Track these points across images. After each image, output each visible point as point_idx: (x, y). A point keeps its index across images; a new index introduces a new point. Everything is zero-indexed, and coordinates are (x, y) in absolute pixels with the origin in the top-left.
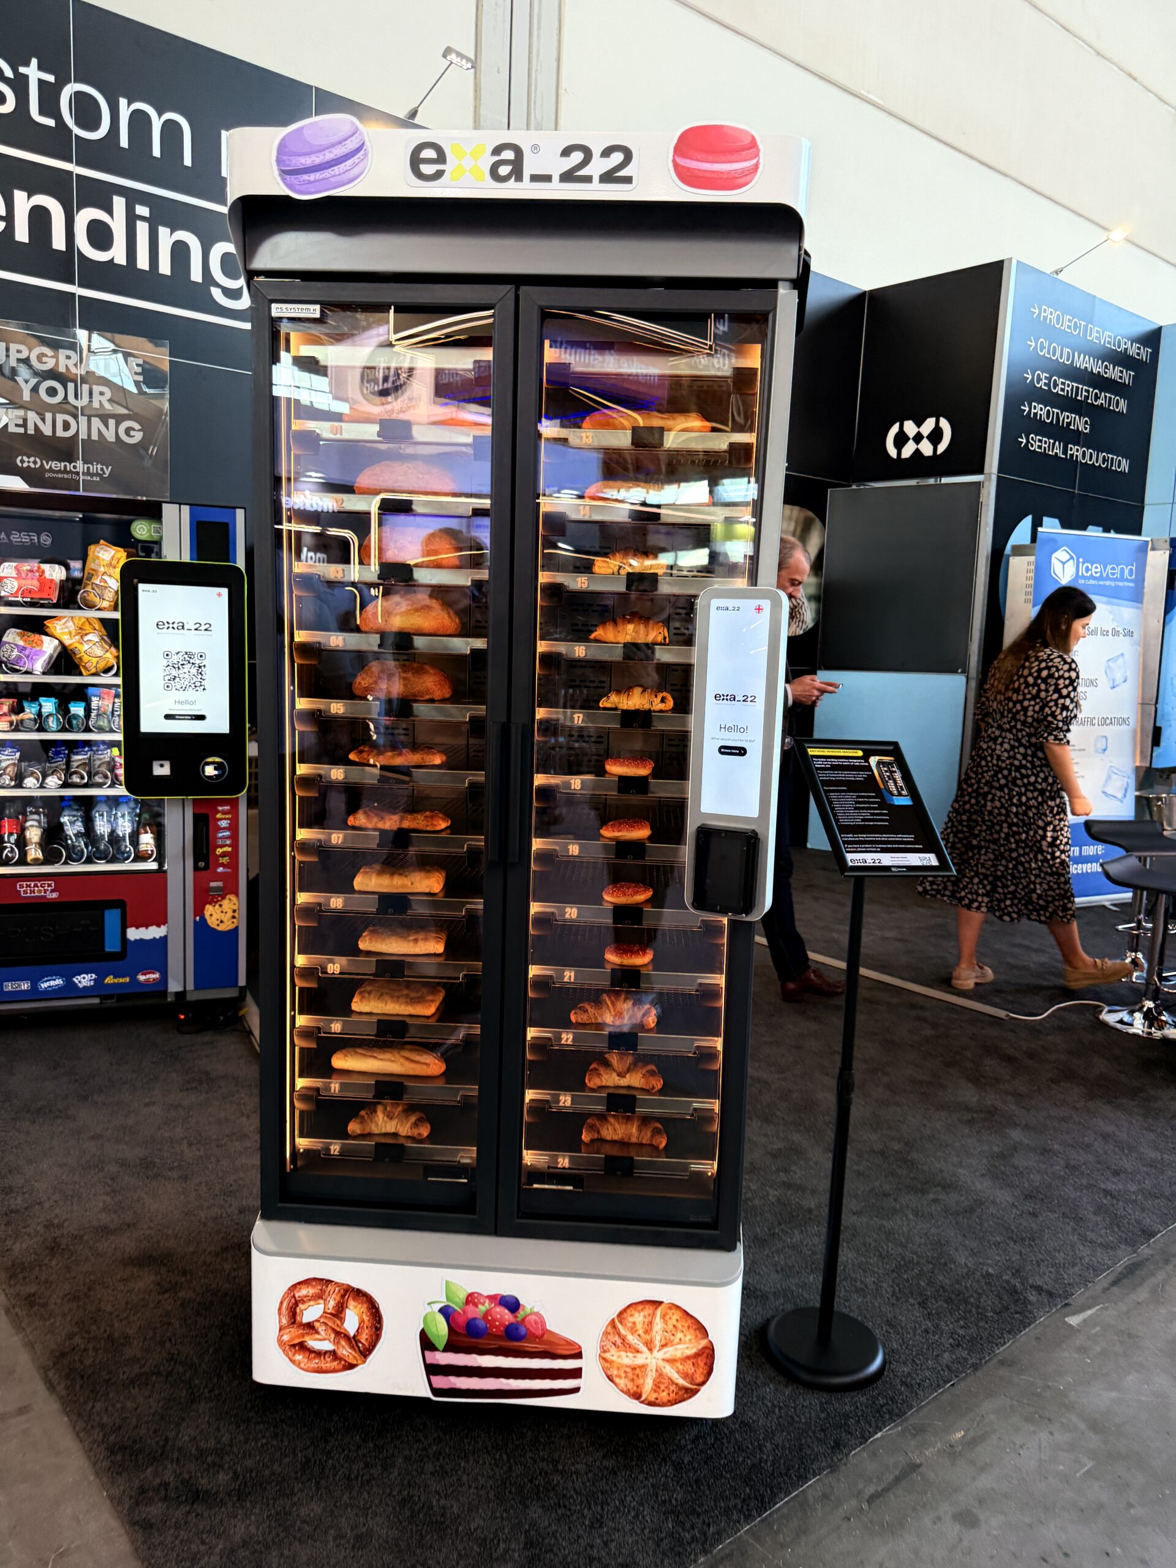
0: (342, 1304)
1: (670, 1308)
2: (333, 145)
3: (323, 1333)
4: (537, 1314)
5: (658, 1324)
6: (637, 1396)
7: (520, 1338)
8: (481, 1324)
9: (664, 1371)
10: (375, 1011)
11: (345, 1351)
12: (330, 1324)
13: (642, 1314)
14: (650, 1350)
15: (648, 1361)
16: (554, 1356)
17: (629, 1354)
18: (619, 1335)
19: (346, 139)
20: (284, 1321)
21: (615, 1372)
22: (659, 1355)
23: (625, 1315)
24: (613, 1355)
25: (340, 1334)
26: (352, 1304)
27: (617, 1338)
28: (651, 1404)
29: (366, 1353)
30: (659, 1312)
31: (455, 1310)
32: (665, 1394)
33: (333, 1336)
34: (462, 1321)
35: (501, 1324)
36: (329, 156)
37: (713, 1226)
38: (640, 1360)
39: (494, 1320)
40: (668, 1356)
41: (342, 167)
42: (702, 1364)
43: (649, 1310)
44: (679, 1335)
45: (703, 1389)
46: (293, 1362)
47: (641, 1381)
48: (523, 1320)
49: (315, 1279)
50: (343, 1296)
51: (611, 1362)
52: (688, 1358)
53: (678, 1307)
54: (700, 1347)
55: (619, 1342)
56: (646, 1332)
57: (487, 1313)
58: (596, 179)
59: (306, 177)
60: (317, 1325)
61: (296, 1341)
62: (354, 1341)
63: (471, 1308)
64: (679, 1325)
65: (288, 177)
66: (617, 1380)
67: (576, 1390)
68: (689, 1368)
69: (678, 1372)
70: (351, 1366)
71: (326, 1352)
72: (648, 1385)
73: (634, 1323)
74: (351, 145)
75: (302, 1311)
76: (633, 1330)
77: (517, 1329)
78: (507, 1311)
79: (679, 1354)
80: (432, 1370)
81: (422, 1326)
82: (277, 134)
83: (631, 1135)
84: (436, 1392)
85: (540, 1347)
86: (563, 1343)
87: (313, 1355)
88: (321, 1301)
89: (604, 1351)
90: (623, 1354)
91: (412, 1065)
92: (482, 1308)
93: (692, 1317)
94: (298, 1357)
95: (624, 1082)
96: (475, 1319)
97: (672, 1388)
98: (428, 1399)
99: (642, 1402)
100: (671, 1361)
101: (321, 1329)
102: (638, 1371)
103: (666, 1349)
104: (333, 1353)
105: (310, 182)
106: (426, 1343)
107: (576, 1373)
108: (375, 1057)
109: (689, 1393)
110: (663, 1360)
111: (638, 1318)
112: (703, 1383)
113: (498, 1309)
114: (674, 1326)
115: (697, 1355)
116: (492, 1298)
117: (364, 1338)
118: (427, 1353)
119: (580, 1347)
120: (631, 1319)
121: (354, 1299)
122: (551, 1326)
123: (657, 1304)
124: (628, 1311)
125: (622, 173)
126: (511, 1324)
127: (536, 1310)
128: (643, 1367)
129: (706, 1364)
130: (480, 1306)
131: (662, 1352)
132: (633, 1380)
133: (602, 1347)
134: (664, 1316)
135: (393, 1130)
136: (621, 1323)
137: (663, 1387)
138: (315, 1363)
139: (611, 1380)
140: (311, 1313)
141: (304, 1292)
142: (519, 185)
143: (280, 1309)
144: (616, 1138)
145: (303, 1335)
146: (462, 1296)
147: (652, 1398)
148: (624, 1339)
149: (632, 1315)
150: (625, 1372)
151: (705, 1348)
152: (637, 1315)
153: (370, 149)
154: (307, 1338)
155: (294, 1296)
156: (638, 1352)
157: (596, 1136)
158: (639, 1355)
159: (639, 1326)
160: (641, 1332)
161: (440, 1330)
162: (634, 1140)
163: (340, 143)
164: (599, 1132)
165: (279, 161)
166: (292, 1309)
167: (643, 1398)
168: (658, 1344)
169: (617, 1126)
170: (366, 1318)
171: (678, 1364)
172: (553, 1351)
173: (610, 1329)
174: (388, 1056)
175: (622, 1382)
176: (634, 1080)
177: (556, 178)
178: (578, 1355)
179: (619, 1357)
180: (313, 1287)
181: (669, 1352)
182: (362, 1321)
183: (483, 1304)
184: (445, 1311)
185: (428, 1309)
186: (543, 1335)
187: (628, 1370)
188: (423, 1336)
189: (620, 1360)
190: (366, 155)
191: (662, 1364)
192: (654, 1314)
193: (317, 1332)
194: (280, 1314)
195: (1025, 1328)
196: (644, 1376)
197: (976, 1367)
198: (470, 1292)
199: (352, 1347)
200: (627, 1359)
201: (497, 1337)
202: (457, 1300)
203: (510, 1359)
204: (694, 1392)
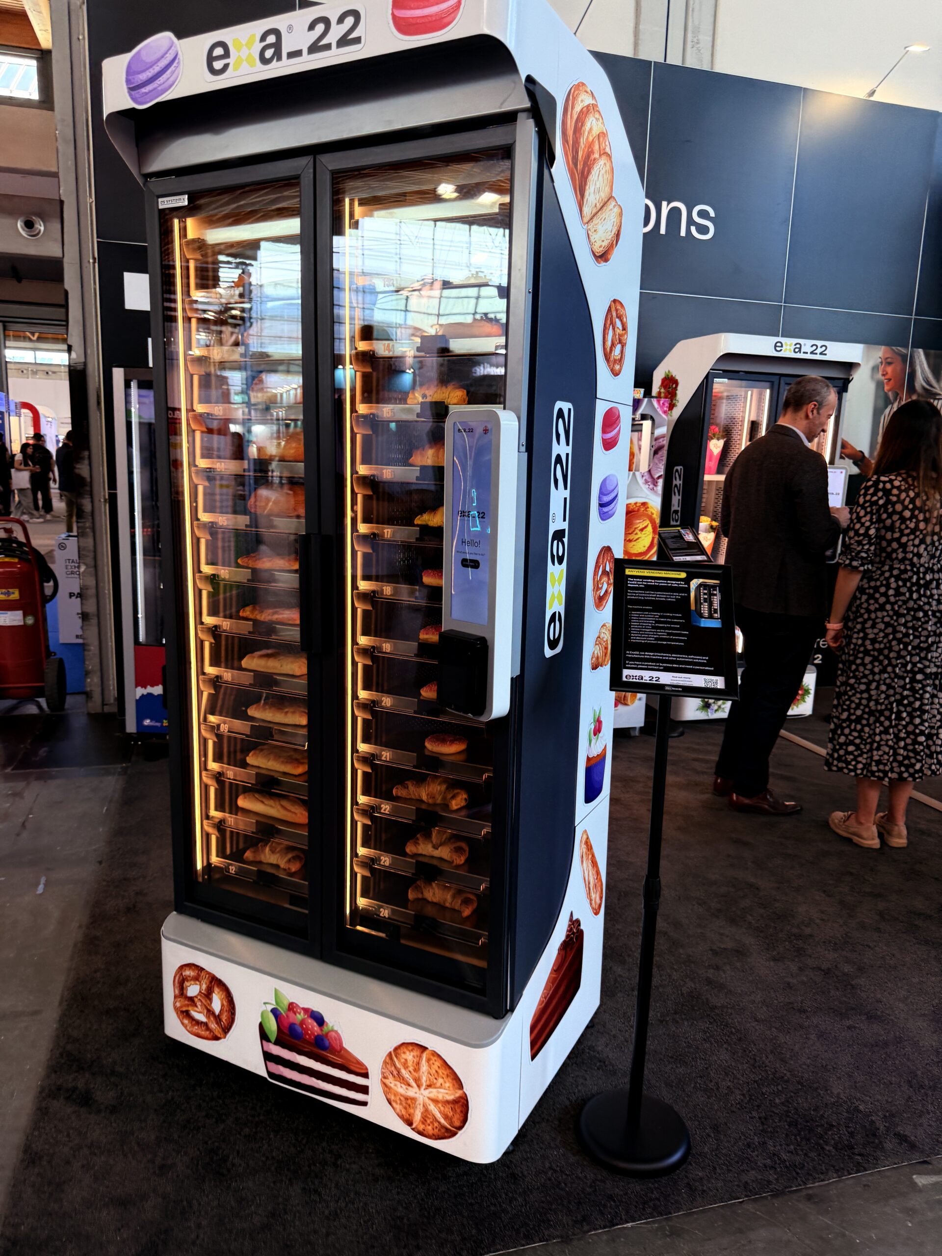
0: (211, 988)
1: (433, 1055)
2: (158, 60)
3: (199, 1007)
4: (336, 1032)
5: (424, 1067)
6: (409, 1123)
7: (325, 1048)
8: (299, 1029)
9: (429, 1107)
10: (261, 766)
11: (213, 1026)
12: (203, 1001)
13: (412, 1054)
14: (419, 1086)
15: (417, 1095)
16: (350, 1071)
17: (403, 1085)
18: (395, 1067)
19: (166, 53)
20: (177, 992)
21: (393, 1098)
22: (426, 1093)
23: (399, 1051)
24: (391, 1082)
25: (210, 1012)
26: (216, 990)
27: (393, 1068)
28: (420, 1133)
29: (226, 1030)
30: (425, 1056)
31: (281, 1013)
32: (430, 1128)
33: (205, 1011)
34: (286, 1024)
35: (313, 1033)
36: (157, 69)
37: (482, 992)
38: (412, 1092)
39: (307, 1029)
40: (432, 1096)
41: (165, 76)
42: (458, 1111)
43: (416, 1052)
44: (440, 1081)
45: (460, 1133)
46: (183, 1024)
47: (411, 1111)
48: (327, 1034)
49: (194, 965)
50: (211, 982)
51: (389, 1088)
52: (448, 1102)
53: (439, 1056)
54: (457, 1095)
55: (395, 1073)
56: (415, 1070)
57: (303, 1022)
58: (334, 45)
59: (144, 90)
60: (196, 1000)
61: (184, 1009)
62: (218, 1018)
63: (291, 1014)
64: (440, 1072)
65: (133, 93)
66: (394, 1104)
67: (364, 1104)
68: (448, 1110)
69: (440, 1112)
70: (217, 1038)
71: (202, 1022)
72: (417, 1117)
73: (406, 1060)
74: (169, 57)
75: (187, 987)
76: (406, 1066)
77: (322, 1040)
78: (315, 1024)
79: (440, 1097)
80: (268, 1057)
81: (260, 1020)
82: (125, 58)
83: (445, 900)
84: (270, 1074)
85: (339, 1060)
86: (355, 1061)
87: (194, 1022)
88: (198, 983)
89: (385, 1078)
90: (398, 1084)
91: (285, 813)
92: (300, 1016)
93: (450, 1068)
94: (186, 1021)
95: (437, 853)
96: (295, 1024)
97: (436, 1124)
98: (265, 1079)
99: (413, 1129)
100: (435, 1101)
101: (199, 1004)
102: (409, 1102)
103: (430, 1090)
104: (206, 1024)
105: (146, 94)
106: (264, 1036)
107: (364, 1090)
108: (263, 802)
109: (449, 1134)
110: (429, 1098)
111: (409, 1056)
112: (460, 1128)
113: (310, 1021)
114: (436, 1071)
115: (455, 1102)
116: (306, 1010)
117: (224, 1018)
118: (264, 1042)
119: (367, 1069)
120: (403, 1056)
121: (218, 987)
122: (346, 1045)
123: (424, 1049)
124: (402, 1048)
125: (353, 35)
126: (318, 1036)
127: (335, 1029)
128: (414, 1099)
129: (461, 1112)
130: (298, 1015)
131: (427, 1091)
132: (405, 1108)
133: (383, 1073)
134: (428, 1060)
135: (275, 862)
136: (397, 1057)
137: (428, 1121)
138: (196, 1029)
139: (390, 1103)
140: (193, 990)
141: (188, 973)
142: (280, 64)
143: (174, 981)
144: (435, 900)
145: (188, 1006)
146: (286, 1004)
147: (421, 1127)
148: (399, 1072)
149: (404, 1053)
150: (400, 1100)
151: (460, 1097)
152: (408, 1053)
153: (181, 58)
154: (190, 1008)
155: (182, 974)
156: (409, 1085)
157: (420, 896)
158: (410, 1088)
159: (410, 1063)
160: (411, 1069)
161: (272, 1026)
162: (447, 905)
163: (162, 57)
164: (422, 893)
165: (128, 81)
166: (181, 984)
167: (413, 1127)
168: (424, 1084)
169: (437, 891)
170: (225, 1004)
171: (440, 1105)
172: (347, 1065)
173: (388, 1060)
174: (271, 802)
175: (398, 1107)
176: (444, 852)
177: (305, 52)
178: (366, 1075)
179: (395, 1085)
180: (193, 970)
181: (433, 1093)
182: (222, 1005)
183: (300, 1014)
184: (274, 1011)
185: (264, 1008)
186: (341, 1051)
187: (402, 1098)
188: (261, 1027)
189: (395, 1088)
190: (179, 63)
191: (428, 1102)
192: (420, 1057)
193: (196, 1006)
194: (174, 985)
195: (858, 1171)
196: (415, 1108)
197: (777, 1194)
198: (291, 1001)
199: (217, 1023)
200: (401, 1089)
201: (308, 1043)
202: (282, 1005)
203: (319, 1064)
204: (454, 1134)
